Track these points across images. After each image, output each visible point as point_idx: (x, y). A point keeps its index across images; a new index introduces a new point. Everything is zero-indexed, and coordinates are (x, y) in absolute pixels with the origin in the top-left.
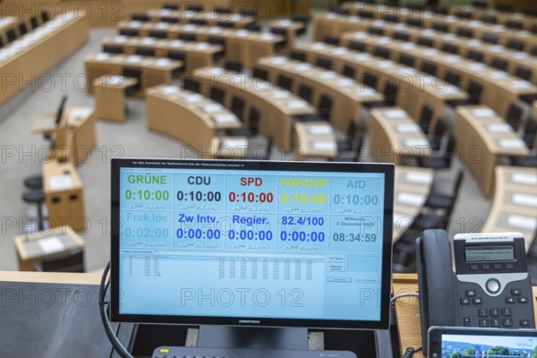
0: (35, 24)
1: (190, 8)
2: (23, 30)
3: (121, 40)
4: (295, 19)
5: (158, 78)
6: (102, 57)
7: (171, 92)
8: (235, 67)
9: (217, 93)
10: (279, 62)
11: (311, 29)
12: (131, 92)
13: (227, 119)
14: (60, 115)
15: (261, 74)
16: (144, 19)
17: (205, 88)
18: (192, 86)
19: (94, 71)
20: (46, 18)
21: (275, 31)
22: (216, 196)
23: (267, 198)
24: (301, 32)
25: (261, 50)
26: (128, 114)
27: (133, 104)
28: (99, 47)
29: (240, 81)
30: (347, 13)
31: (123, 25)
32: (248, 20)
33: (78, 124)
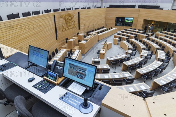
0: (110, 29)
1: (134, 29)
2: (108, 30)
3: (121, 33)
4: (152, 33)
5: (124, 39)
6: (117, 35)
7: (125, 42)
8: (137, 39)
9: (132, 43)
10: (145, 40)
11: (154, 35)
12: (119, 41)
13: (131, 47)
14: (106, 42)
15: (141, 41)
16: (126, 30)
17: (130, 42)
18: (128, 41)
19: (115, 37)
20: (111, 28)
21: (147, 34)
22: (35, 51)
23: (39, 52)
24: (152, 35)
25: (143, 37)
26: (118, 44)
27: (119, 42)
28: (117, 33)
29: (137, 42)
31: (122, 31)
32: (143, 32)
33: (109, 44)
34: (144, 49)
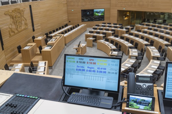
0: (76, 27)
1: (108, 24)
2: (74, 28)
3: (93, 30)
4: (131, 26)
5: (100, 38)
6: (89, 34)
7: (102, 41)
8: (117, 36)
9: (112, 42)
10: (127, 35)
11: (135, 28)
12: (94, 41)
13: (114, 47)
14: (79, 45)
15: (122, 38)
16: (98, 26)
17: (110, 41)
18: (107, 40)
19: (87, 36)
20: (78, 25)
21: (126, 29)
22: (84, 63)
23: (95, 63)
24: (132, 29)
25: (123, 33)
26: (93, 45)
27: (94, 43)
28: (89, 32)
29: (117, 39)
30: (143, 25)
31: (93, 27)
32: (120, 26)
33: (83, 47)
34: (131, 47)
